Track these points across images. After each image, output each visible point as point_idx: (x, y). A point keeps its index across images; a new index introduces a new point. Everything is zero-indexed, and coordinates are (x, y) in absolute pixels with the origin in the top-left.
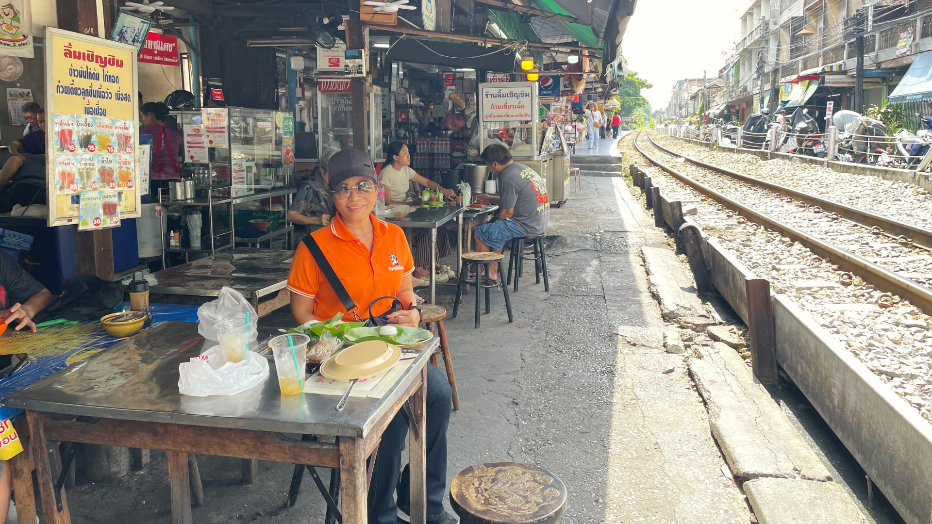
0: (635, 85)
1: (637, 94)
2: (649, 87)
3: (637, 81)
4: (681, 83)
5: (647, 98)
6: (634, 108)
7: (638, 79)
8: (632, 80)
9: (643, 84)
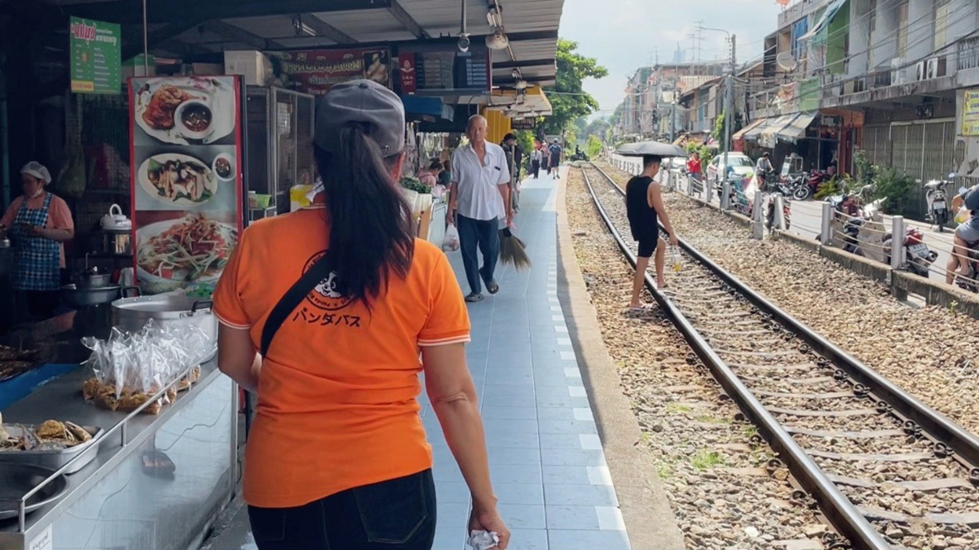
0: (572, 70)
1: (575, 87)
2: (599, 74)
3: (575, 60)
4: (645, 73)
5: (594, 96)
6: (569, 118)
7: (577, 57)
8: (565, 58)
9: (588, 69)
